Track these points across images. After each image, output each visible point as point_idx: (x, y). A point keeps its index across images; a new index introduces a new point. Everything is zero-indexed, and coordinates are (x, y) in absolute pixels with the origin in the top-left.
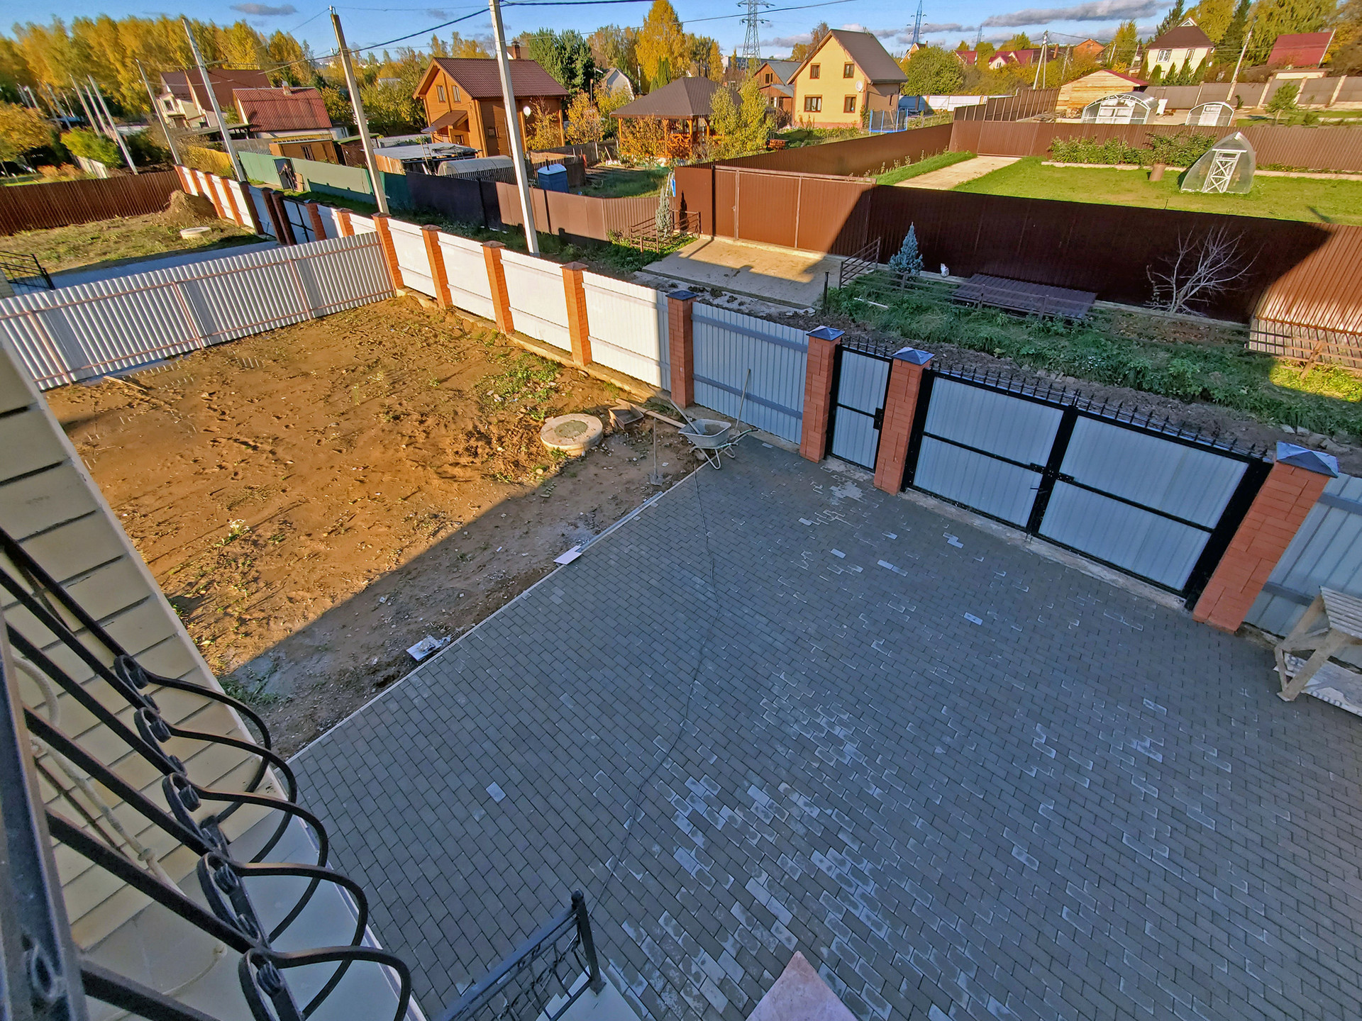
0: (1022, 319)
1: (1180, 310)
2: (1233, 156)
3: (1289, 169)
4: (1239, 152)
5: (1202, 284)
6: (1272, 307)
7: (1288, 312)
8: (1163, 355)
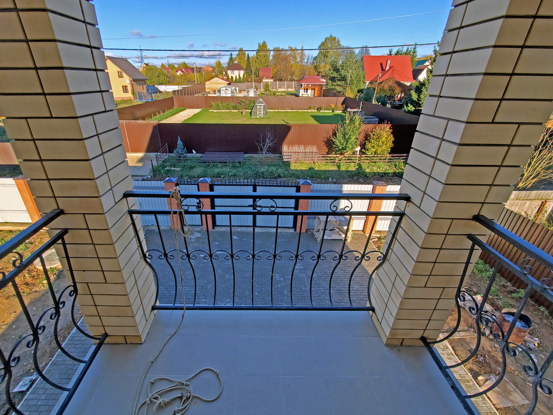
0: (226, 164)
1: (266, 153)
2: (262, 106)
3: (275, 109)
4: (262, 105)
5: (269, 145)
6: (285, 148)
7: (289, 149)
8: (266, 167)
